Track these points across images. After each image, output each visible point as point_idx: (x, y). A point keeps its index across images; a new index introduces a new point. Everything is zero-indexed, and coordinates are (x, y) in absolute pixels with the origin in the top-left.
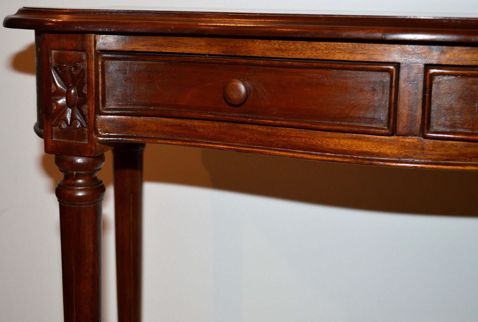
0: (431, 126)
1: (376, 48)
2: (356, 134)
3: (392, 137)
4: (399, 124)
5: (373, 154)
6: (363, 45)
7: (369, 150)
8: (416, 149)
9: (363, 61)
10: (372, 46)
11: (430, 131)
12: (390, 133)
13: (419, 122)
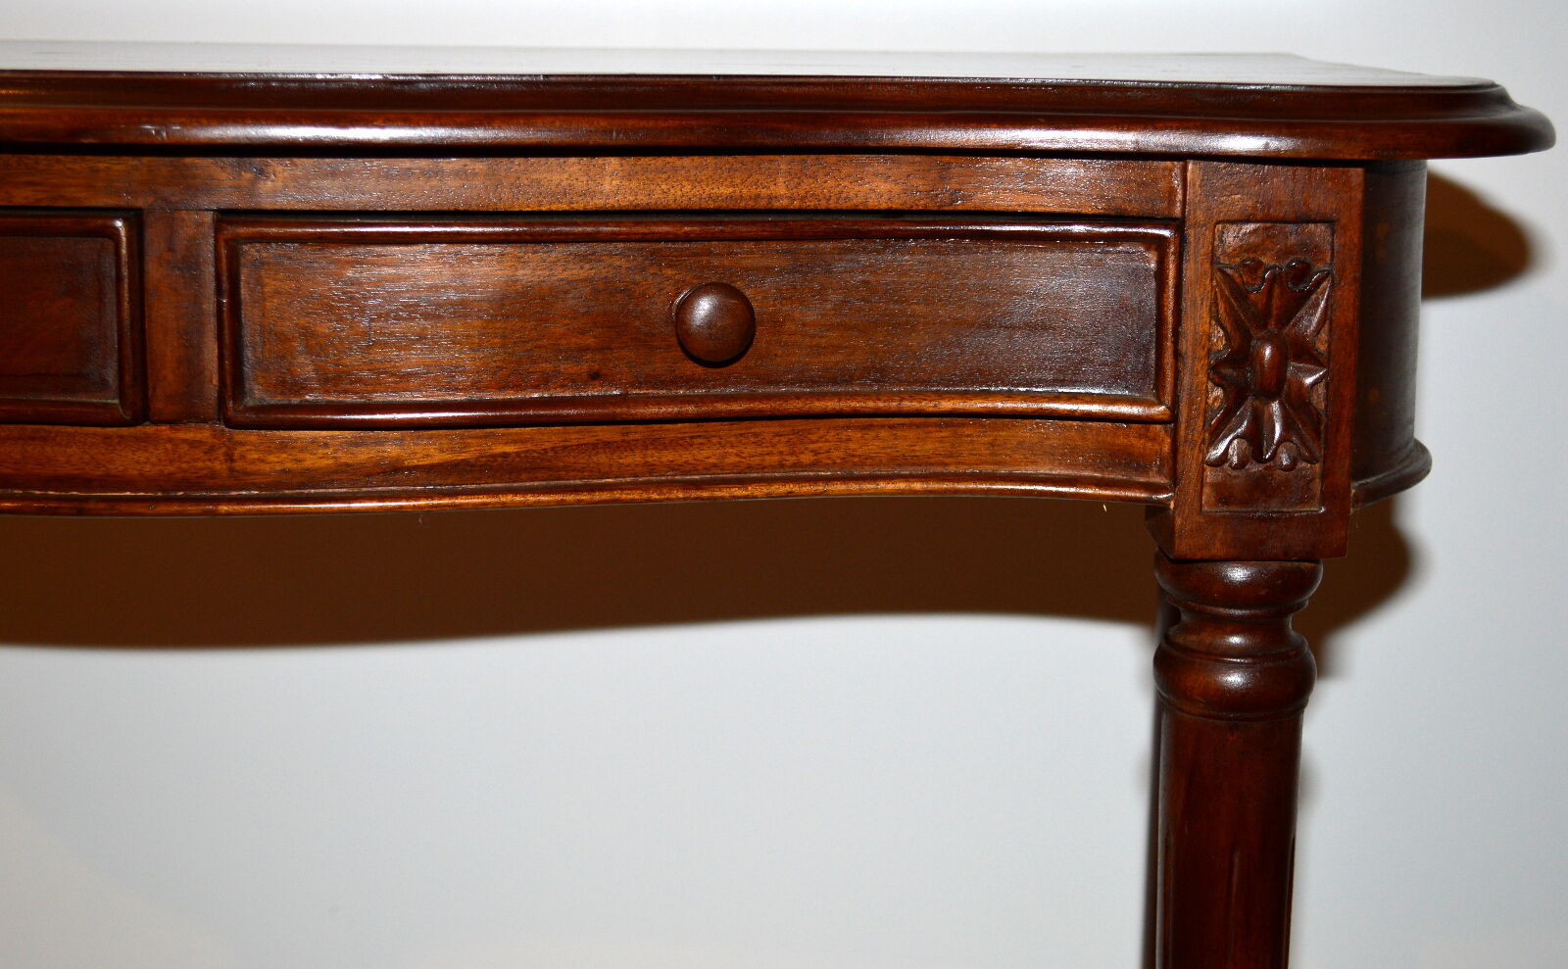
0: (246, 390)
1: (70, 166)
2: (32, 426)
3: (139, 428)
4: (154, 389)
5: (86, 482)
6: (29, 159)
7: (76, 472)
8: (210, 460)
9: (36, 204)
10: (58, 161)
11: (245, 406)
12: (128, 418)
13: (211, 381)
